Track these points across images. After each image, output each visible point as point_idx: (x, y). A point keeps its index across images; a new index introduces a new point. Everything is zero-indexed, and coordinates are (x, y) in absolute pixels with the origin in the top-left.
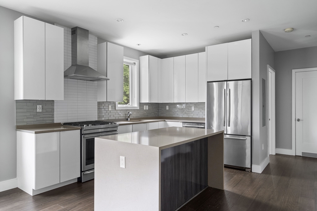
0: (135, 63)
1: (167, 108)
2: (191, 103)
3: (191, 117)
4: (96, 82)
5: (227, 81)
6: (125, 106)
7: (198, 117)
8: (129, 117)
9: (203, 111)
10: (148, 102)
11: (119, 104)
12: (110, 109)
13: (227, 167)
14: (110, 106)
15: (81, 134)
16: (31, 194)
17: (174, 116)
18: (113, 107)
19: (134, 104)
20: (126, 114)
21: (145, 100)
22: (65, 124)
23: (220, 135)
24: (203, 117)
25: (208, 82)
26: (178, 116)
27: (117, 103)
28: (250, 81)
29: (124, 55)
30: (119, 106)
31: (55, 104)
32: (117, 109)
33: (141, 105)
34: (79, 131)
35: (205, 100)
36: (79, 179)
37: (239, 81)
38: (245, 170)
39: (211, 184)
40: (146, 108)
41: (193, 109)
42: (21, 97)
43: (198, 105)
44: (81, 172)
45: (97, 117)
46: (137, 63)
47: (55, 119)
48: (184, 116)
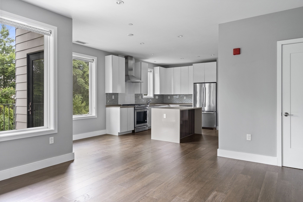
0: (151, 71)
1: (169, 98)
2: (183, 95)
3: (184, 103)
4: (134, 83)
5: (204, 83)
6: (146, 96)
7: (188, 103)
8: (149, 103)
9: (191, 99)
10: (159, 94)
11: (144, 95)
12: (140, 98)
13: (203, 128)
14: (140, 96)
15: (135, 110)
16: (117, 135)
17: (173, 102)
18: (142, 97)
19: (150, 95)
20: (147, 101)
21: (158, 92)
22: (123, 105)
23: (200, 109)
24: (191, 103)
25: (194, 83)
26: (176, 102)
27: (143, 94)
28: (215, 83)
29: (148, 68)
30: (144, 96)
31: (119, 95)
32: (143, 98)
33: (155, 95)
34: (134, 108)
35: (192, 93)
36: (133, 131)
37: (212, 83)
38: (213, 129)
39: (196, 132)
40: (157, 97)
41: (185, 98)
42: (111, 92)
43: (188, 96)
44: (135, 127)
45: (134, 102)
46: (152, 71)
47: (119, 102)
48: (179, 103)
